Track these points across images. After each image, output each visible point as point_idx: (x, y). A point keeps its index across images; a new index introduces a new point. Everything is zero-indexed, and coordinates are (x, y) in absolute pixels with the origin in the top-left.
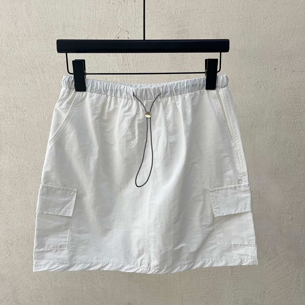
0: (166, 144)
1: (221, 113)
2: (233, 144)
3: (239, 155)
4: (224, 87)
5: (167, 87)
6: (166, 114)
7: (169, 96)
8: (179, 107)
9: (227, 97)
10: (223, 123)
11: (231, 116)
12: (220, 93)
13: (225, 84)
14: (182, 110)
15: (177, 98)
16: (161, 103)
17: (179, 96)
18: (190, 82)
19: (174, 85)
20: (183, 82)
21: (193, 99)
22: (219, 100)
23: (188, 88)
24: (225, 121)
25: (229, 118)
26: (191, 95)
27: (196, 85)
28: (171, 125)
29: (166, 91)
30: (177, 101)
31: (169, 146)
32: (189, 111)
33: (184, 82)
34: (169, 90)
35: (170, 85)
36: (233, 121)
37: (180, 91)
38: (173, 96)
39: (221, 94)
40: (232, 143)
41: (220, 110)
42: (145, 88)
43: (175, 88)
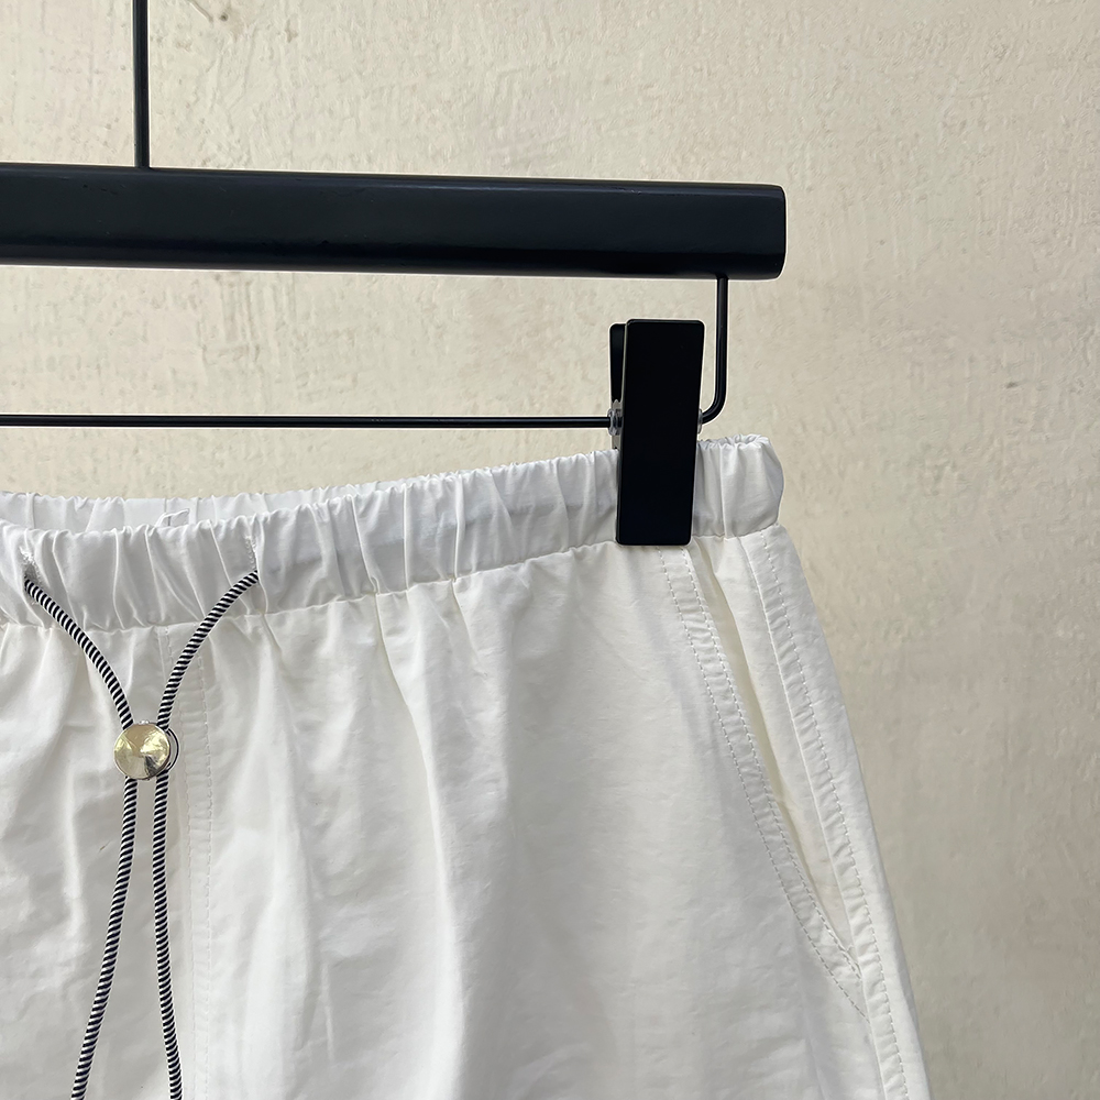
0: (300, 977)
1: (736, 717)
2: (827, 938)
3: (876, 1021)
4: (754, 526)
5: (311, 529)
6: (303, 736)
7: (329, 597)
8: (411, 674)
9: (776, 602)
10: (752, 790)
11: (807, 737)
12: (722, 573)
13: (760, 510)
14: (434, 708)
15: (397, 613)
16: (266, 648)
17: (413, 593)
18: (492, 487)
19: (364, 514)
20: (439, 488)
21: (519, 617)
22: (714, 617)
23: (475, 532)
24: (767, 777)
25: (794, 756)
26: (505, 585)
27: (543, 511)
28: (345, 822)
29: (303, 555)
30: (390, 633)
31: (325, 988)
32: (490, 712)
33: (448, 487)
34: (326, 550)
35: (331, 508)
36: (823, 778)
37: (416, 557)
38: (362, 592)
39: (731, 581)
40: (820, 928)
41: (725, 695)
42: (126, 536)
43: (372, 537)
